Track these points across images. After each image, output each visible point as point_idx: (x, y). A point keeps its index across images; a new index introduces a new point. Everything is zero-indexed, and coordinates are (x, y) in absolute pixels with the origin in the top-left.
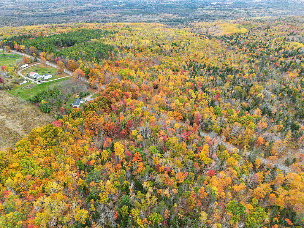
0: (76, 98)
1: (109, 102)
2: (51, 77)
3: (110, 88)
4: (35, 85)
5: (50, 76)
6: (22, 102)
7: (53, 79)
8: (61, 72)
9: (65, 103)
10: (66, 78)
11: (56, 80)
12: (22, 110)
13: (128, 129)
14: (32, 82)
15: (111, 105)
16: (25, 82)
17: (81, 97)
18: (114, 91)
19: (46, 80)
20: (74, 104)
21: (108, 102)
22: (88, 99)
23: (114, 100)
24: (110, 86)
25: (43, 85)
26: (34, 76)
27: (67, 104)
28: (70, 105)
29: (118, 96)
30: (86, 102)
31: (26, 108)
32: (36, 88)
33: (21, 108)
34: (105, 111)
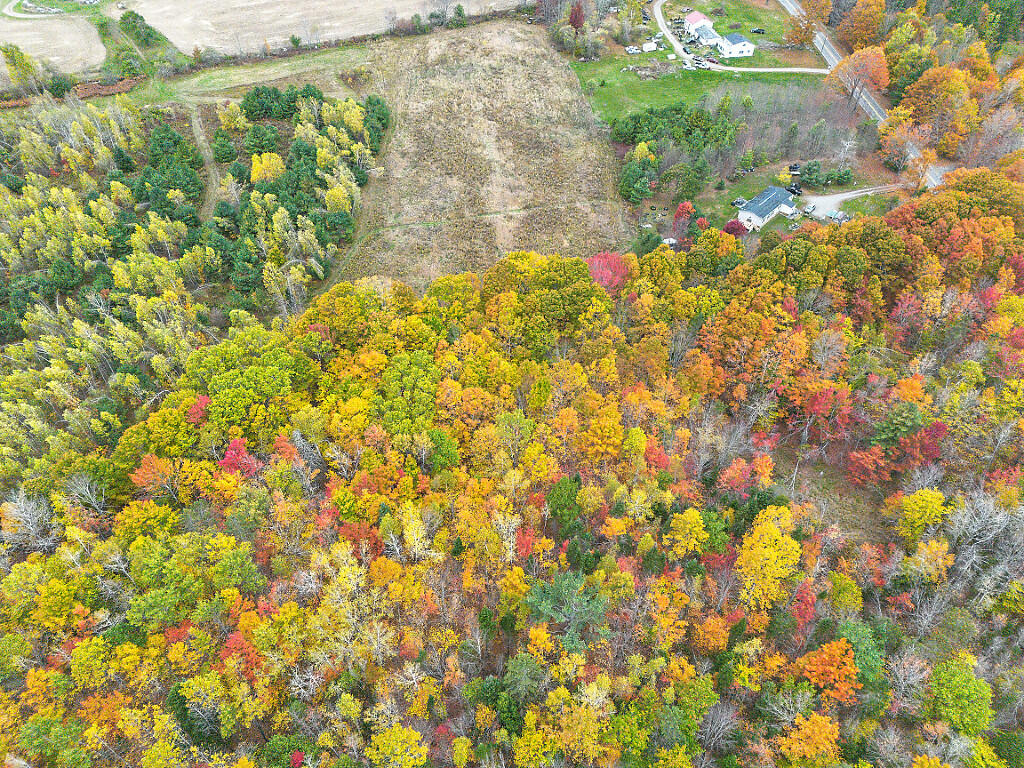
0: (779, 184)
1: (903, 272)
2: (751, 54)
3: (959, 194)
4: (672, 70)
5: (747, 49)
6: (586, 125)
7: (750, 65)
8: (799, 43)
9: (720, 187)
10: (803, 75)
11: (759, 74)
12: (566, 152)
13: (903, 458)
14: (672, 57)
15: (902, 287)
16: (650, 46)
17: (805, 184)
18: (973, 221)
19: (722, 62)
20: (746, 208)
21: (898, 268)
22: (825, 205)
23: (934, 267)
24: (969, 187)
25: (700, 76)
26: (692, 32)
27: (726, 191)
28: (733, 204)
29: (973, 257)
30: (806, 215)
31: (580, 152)
32: (669, 81)
33: (569, 146)
34: (849, 308)
